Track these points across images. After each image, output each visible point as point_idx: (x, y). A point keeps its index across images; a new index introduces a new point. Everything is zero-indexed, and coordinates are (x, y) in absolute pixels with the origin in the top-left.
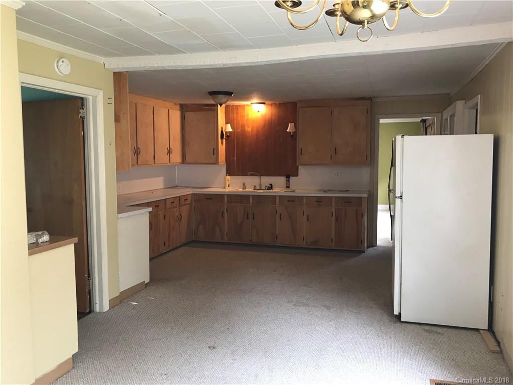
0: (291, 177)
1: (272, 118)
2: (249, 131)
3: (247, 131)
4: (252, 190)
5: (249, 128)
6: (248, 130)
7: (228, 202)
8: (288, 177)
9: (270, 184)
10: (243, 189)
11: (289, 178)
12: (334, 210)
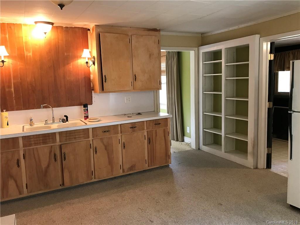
0: (88, 106)
1: (58, 42)
2: (30, 56)
3: (27, 56)
4: (43, 125)
5: (29, 52)
6: (29, 54)
7: (24, 146)
8: (85, 106)
9: (65, 116)
10: (31, 125)
11: (87, 107)
12: (146, 134)
